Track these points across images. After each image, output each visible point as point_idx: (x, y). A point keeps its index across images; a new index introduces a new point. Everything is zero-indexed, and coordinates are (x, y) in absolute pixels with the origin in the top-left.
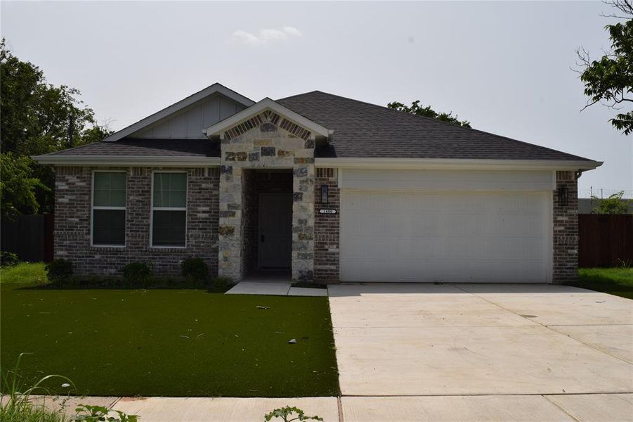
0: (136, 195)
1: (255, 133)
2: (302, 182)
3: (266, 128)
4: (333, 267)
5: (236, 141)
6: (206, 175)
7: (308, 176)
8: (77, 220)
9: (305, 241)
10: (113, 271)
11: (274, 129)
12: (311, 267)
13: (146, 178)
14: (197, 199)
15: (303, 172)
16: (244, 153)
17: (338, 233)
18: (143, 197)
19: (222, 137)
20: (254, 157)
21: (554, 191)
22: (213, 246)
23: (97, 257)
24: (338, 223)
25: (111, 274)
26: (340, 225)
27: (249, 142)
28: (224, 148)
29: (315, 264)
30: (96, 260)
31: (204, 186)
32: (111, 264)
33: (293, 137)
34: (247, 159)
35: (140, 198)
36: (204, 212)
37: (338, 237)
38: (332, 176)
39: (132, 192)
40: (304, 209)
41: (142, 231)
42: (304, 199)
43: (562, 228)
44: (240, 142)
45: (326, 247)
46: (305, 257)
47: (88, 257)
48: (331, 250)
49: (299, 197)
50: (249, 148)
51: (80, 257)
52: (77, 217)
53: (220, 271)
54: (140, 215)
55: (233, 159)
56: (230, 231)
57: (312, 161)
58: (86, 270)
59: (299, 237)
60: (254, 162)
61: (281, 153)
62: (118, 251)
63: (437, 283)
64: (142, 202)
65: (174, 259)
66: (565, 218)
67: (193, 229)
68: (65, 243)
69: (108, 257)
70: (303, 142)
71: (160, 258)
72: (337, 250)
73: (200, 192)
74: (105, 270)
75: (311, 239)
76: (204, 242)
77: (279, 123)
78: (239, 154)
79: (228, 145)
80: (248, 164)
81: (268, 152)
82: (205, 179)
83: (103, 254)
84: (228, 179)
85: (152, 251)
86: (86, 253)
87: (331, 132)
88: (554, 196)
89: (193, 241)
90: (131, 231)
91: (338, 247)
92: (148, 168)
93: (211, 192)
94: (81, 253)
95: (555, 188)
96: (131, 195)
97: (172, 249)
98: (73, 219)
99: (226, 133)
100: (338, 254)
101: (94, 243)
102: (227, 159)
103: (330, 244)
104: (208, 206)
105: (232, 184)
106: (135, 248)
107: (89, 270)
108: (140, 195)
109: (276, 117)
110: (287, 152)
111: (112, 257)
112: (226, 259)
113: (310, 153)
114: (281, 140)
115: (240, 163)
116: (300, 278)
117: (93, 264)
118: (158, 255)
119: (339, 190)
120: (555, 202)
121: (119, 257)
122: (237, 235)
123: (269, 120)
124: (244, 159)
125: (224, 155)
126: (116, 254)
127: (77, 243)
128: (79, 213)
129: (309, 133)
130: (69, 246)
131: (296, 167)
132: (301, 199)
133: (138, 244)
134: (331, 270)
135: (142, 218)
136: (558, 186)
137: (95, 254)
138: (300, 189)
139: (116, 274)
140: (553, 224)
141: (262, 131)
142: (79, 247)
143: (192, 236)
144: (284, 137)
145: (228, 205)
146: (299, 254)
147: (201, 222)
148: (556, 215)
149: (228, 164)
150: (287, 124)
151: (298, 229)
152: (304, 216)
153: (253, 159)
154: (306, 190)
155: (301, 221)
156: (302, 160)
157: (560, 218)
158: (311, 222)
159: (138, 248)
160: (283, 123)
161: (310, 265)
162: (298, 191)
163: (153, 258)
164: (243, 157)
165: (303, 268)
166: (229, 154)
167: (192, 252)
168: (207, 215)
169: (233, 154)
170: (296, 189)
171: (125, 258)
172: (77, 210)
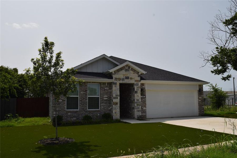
0: (83, 92)
1: (123, 72)
2: (137, 88)
3: (126, 70)
4: (145, 114)
5: (117, 74)
6: (106, 85)
7: (139, 86)
8: (61, 101)
9: (139, 106)
10: (75, 119)
11: (129, 71)
12: (141, 114)
13: (86, 86)
14: (104, 93)
15: (137, 85)
16: (120, 78)
17: (146, 103)
18: (86, 92)
19: (113, 73)
20: (123, 79)
21: (198, 90)
22: (109, 109)
23: (69, 114)
24: (146, 100)
25: (74, 120)
26: (146, 101)
27: (121, 75)
28: (114, 76)
29: (141, 113)
30: (69, 115)
31: (106, 88)
32: (74, 116)
33: (134, 73)
34: (121, 80)
35: (84, 93)
36: (106, 97)
37: (146, 105)
38: (144, 86)
39: (81, 90)
40: (138, 96)
41: (85, 104)
42: (138, 93)
43: (200, 100)
44: (119, 75)
45: (143, 108)
46: (139, 111)
47: (66, 114)
48: (144, 109)
49: (136, 92)
50: (122, 77)
51: (62, 114)
52: (61, 100)
53: (114, 117)
54: (84, 98)
55: (117, 80)
56: (117, 104)
57: (140, 81)
58: (65, 119)
59: (137, 105)
60: (123, 81)
61: (131, 78)
62: (77, 111)
63: (172, 117)
64: (85, 94)
65: (96, 113)
66: (201, 98)
67: (102, 103)
68: (57, 109)
69: (73, 114)
70: (137, 75)
71: (92, 114)
72: (146, 109)
73: (104, 91)
74: (72, 118)
75: (140, 105)
76: (106, 108)
77: (130, 69)
78: (118, 78)
79: (115, 75)
80: (121, 82)
81: (127, 78)
82: (106, 86)
83: (72, 113)
84: (115, 86)
85: (89, 111)
86: (65, 113)
87: (146, 72)
88: (198, 91)
89: (102, 107)
90: (81, 104)
91: (146, 108)
92: (87, 82)
93: (108, 91)
94: (63, 113)
95: (198, 89)
96: (81, 92)
97: (96, 110)
98: (60, 100)
99: (114, 71)
100: (146, 110)
101: (67, 109)
102: (115, 80)
103: (144, 107)
104: (107, 95)
105: (117, 88)
106: (83, 110)
107: (66, 119)
108: (84, 92)
109: (129, 67)
110: (133, 78)
111: (75, 114)
112: (115, 113)
113: (139, 79)
114: (131, 74)
115: (119, 81)
116: (138, 118)
117: (68, 116)
118: (91, 112)
119: (145, 90)
120: (198, 93)
121: (77, 114)
122: (119, 105)
123: (127, 68)
124: (120, 80)
125: (114, 79)
126: (76, 113)
127: (61, 109)
128: (62, 98)
129: (139, 72)
130: (58, 110)
131: (135, 83)
132: (137, 93)
133: (84, 109)
134: (144, 115)
135: (85, 100)
136: (199, 89)
137: (68, 113)
138: (137, 90)
139: (76, 120)
140: (198, 99)
141: (125, 71)
142: (62, 110)
143: (102, 105)
144: (132, 73)
145: (116, 95)
146: (137, 110)
147: (105, 101)
148: (199, 97)
149: (115, 81)
150: (133, 70)
151: (136, 103)
152: (138, 98)
153: (123, 80)
154: (138, 90)
155: (137, 100)
156: (137, 81)
157: (200, 98)
158: (140, 100)
159: (84, 110)
160: (131, 69)
161: (140, 114)
162: (136, 91)
163: (89, 114)
164: (120, 79)
165: (138, 115)
166: (116, 78)
167: (102, 111)
168: (107, 98)
169: (117, 78)
170: (136, 90)
171: (79, 114)
172: (62, 97)
